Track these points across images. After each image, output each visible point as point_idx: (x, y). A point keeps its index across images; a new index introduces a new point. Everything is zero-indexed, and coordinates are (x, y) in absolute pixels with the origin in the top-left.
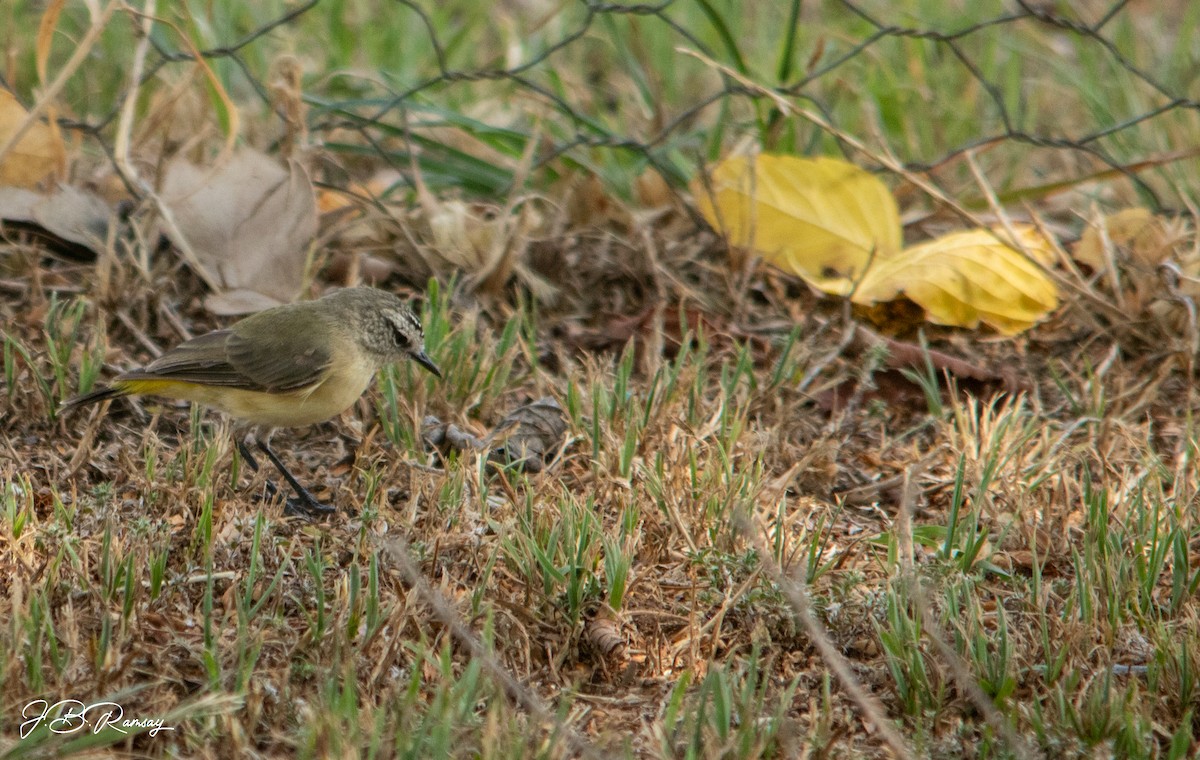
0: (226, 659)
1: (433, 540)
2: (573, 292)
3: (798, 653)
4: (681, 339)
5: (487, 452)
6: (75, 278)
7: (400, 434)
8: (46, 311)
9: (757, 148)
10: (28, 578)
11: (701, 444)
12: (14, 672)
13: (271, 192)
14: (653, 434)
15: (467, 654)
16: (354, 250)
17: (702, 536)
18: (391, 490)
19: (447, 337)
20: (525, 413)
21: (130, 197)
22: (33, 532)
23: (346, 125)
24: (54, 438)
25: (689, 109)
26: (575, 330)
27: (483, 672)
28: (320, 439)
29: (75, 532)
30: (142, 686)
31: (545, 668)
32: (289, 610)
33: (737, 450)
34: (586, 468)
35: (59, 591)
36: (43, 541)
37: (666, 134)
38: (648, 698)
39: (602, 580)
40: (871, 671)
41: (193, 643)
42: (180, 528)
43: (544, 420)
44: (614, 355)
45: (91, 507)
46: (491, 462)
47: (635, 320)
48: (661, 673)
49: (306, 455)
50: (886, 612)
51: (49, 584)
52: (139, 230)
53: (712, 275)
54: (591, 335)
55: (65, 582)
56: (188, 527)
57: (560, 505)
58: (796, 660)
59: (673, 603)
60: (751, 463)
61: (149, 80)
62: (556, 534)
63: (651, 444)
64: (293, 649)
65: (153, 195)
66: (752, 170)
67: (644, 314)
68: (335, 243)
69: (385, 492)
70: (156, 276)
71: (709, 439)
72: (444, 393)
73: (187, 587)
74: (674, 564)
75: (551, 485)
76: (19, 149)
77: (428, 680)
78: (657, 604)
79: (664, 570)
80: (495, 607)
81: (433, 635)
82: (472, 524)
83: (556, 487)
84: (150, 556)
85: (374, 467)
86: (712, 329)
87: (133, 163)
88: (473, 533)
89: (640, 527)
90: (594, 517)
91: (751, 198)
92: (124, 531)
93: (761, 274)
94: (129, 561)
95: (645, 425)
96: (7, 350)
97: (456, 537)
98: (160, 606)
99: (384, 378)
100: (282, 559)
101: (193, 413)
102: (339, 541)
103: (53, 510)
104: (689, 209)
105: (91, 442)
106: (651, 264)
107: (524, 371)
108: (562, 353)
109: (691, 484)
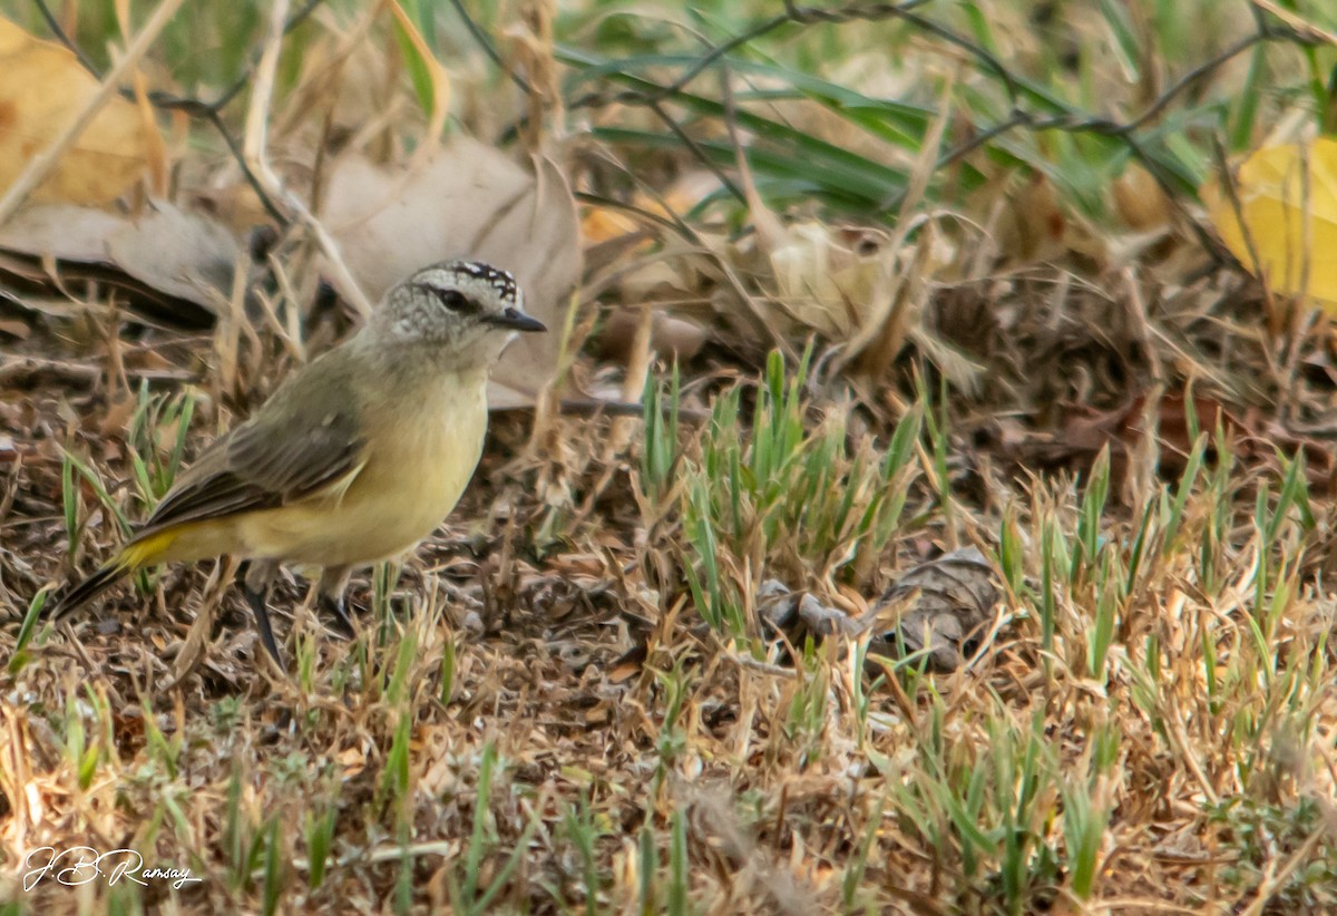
1: (777, 787)
2: (1012, 375)
4: (1189, 449)
5: (866, 639)
6: (179, 356)
7: (721, 608)
8: (132, 412)
9: (1312, 127)
11: (1222, 622)
13: (505, 210)
14: (1144, 606)
16: (643, 306)
17: (1226, 775)
18: (707, 702)
19: (798, 449)
20: (929, 574)
21: (272, 221)
22: (112, 778)
23: (628, 98)
24: (146, 622)
25: (1199, 65)
26: (1013, 434)
28: (589, 620)
29: (181, 779)
32: (538, 905)
33: (1282, 631)
34: (1032, 663)
36: (130, 795)
37: (1162, 106)
39: (1060, 851)
42: (356, 771)
43: (960, 584)
44: (1076, 475)
45: (208, 737)
46: (874, 657)
47: (1106, 418)
49: (565, 647)
52: (285, 278)
53: (1238, 341)
54: (1041, 443)
56: (370, 768)
57: (988, 726)
59: (1179, 887)
60: (1306, 653)
61: (299, 26)
62: (980, 777)
63: (1140, 623)
65: (309, 218)
66: (1305, 165)
67: (1127, 406)
68: (611, 295)
69: (697, 707)
70: (313, 354)
71: (1236, 614)
72: (794, 542)
73: (368, 870)
74: (1180, 822)
75: (973, 694)
76: (85, 142)
78: (1152, 889)
79: (1162, 833)
80: (880, 898)
82: (843, 759)
83: (980, 695)
84: (306, 817)
85: (678, 665)
86: (1240, 430)
87: (275, 165)
88: (844, 774)
89: (1122, 760)
90: (1046, 747)
91: (1304, 211)
92: (265, 776)
93: (1321, 341)
94: (272, 827)
95: (1130, 589)
96: (66, 476)
97: (816, 780)
98: (324, 900)
99: (693, 515)
100: (526, 821)
101: (377, 580)
102: (621, 789)
103: (144, 743)
104: (1200, 230)
105: (208, 628)
106: (1138, 323)
107: (928, 502)
108: (989, 472)
109: (1206, 689)
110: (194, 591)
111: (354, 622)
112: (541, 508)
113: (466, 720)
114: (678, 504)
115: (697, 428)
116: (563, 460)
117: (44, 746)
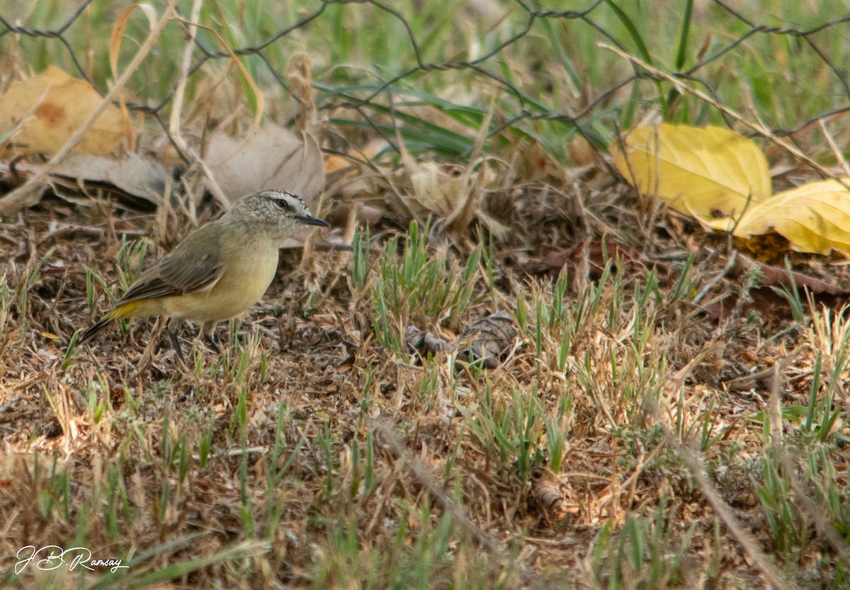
0: (258, 514)
1: (415, 421)
2: (522, 232)
3: (695, 505)
4: (604, 266)
5: (456, 353)
6: (140, 224)
7: (389, 339)
8: (119, 249)
9: (660, 119)
10: (106, 454)
11: (619, 346)
12: (95, 525)
13: (289, 157)
14: (583, 338)
15: (442, 508)
16: (352, 200)
17: (621, 416)
18: (382, 383)
19: (424, 266)
20: (484, 323)
21: (182, 162)
22: (109, 418)
23: (345, 105)
24: (125, 346)
25: (608, 89)
26: (523, 259)
27: (454, 522)
28: (328, 344)
29: (141, 418)
30: (193, 535)
31: (502, 518)
32: (305, 476)
33: (646, 350)
34: (532, 364)
35: (130, 463)
36: (117, 425)
37: (591, 109)
38: (580, 540)
39: (545, 450)
40: (750, 518)
41: (232, 502)
42: (222, 414)
43: (499, 328)
44: (552, 278)
45: (153, 399)
46: (459, 361)
47: (565, 252)
48: (590, 521)
49: (317, 357)
50: (762, 472)
51: (122, 458)
52: (188, 188)
53: (626, 216)
54: (535, 263)
55: (134, 457)
56: (228, 413)
57: (512, 393)
58: (693, 510)
59: (599, 467)
60: (658, 359)
61: (195, 72)
62: (508, 417)
63: (581, 346)
64: (308, 506)
65: (200, 160)
66: (656, 135)
67: (575, 246)
68: (338, 196)
69: (378, 385)
70: (202, 223)
71: (625, 342)
72: (422, 309)
73: (227, 460)
74: (599, 437)
75: (505, 379)
76: (96, 126)
77: (412, 529)
78: (587, 468)
79: (592, 442)
80: (463, 472)
81: (415, 494)
82: (445, 409)
83: (508, 379)
84: (198, 436)
85: (369, 365)
86: (627, 257)
87: (183, 136)
88: (446, 415)
89: (573, 409)
90: (538, 402)
91: (656, 157)
92: (179, 417)
93: (664, 215)
94: (183, 440)
95: (576, 331)
96: (88, 279)
97: (433, 418)
98: (207, 474)
99: (376, 297)
100: (300, 437)
101: (231, 326)
102: (343, 422)
103: (124, 402)
104: (608, 166)
105: (153, 349)
106: (580, 208)
107: (484, 291)
108: (512, 277)
109: (612, 376)
110: (147, 332)
111: (220, 346)
112: (306, 293)
113: (272, 391)
114: (369, 291)
115: (378, 256)
116: (316, 271)
117: (78, 403)
